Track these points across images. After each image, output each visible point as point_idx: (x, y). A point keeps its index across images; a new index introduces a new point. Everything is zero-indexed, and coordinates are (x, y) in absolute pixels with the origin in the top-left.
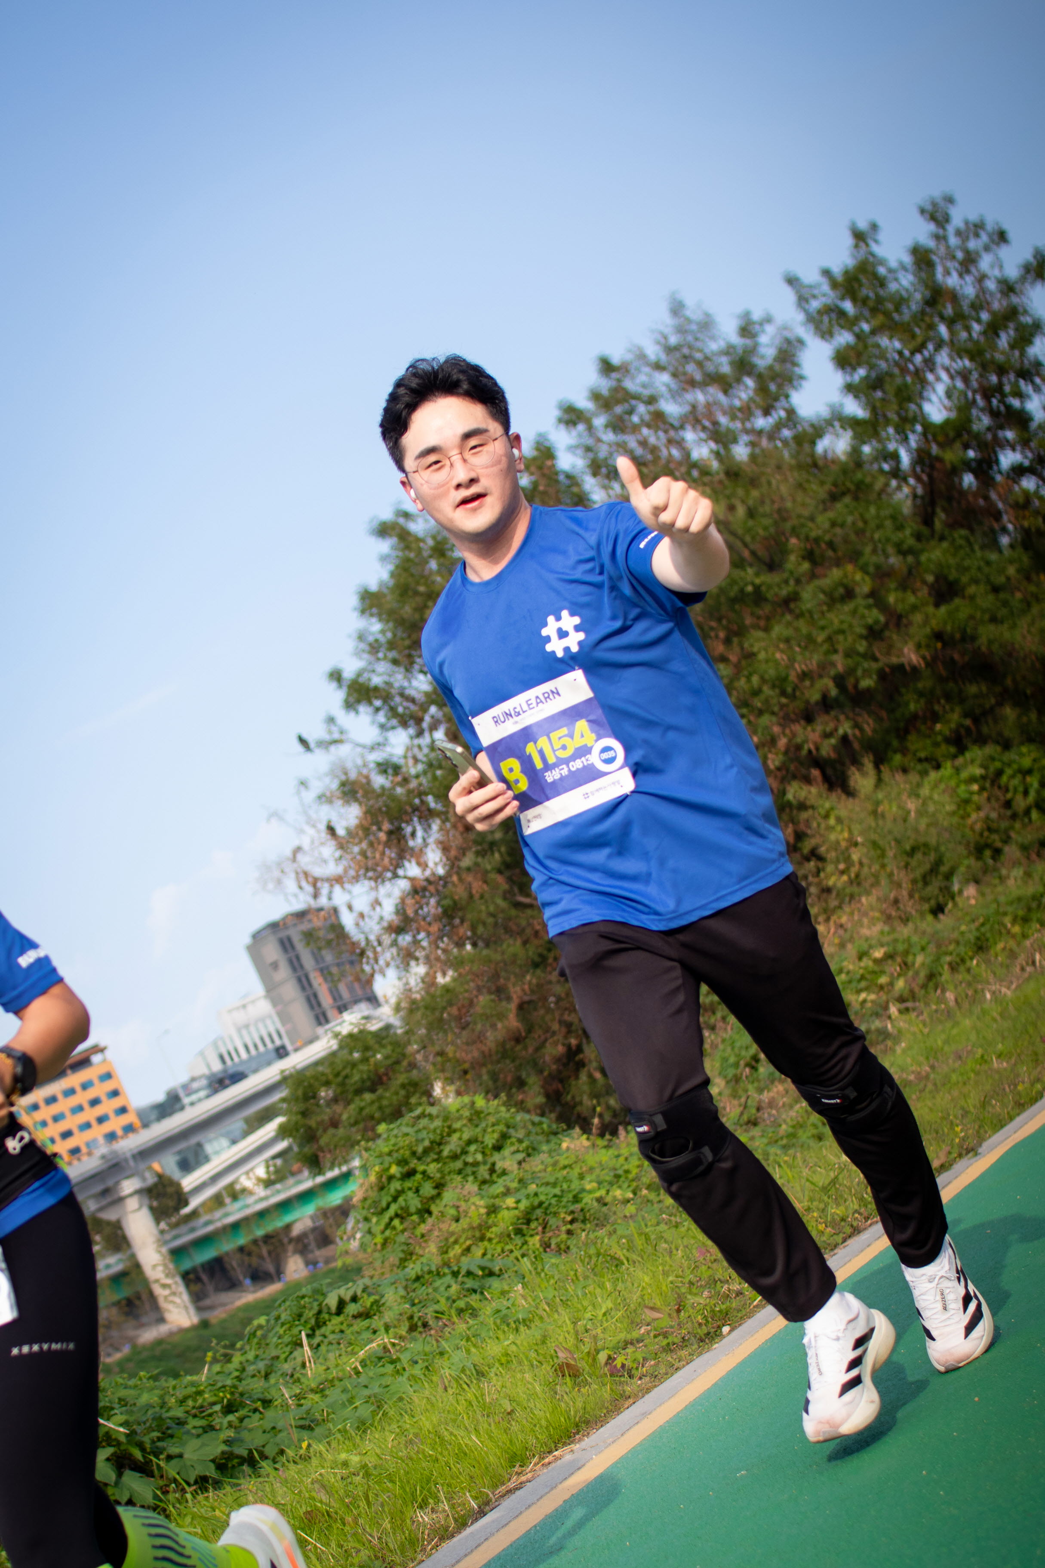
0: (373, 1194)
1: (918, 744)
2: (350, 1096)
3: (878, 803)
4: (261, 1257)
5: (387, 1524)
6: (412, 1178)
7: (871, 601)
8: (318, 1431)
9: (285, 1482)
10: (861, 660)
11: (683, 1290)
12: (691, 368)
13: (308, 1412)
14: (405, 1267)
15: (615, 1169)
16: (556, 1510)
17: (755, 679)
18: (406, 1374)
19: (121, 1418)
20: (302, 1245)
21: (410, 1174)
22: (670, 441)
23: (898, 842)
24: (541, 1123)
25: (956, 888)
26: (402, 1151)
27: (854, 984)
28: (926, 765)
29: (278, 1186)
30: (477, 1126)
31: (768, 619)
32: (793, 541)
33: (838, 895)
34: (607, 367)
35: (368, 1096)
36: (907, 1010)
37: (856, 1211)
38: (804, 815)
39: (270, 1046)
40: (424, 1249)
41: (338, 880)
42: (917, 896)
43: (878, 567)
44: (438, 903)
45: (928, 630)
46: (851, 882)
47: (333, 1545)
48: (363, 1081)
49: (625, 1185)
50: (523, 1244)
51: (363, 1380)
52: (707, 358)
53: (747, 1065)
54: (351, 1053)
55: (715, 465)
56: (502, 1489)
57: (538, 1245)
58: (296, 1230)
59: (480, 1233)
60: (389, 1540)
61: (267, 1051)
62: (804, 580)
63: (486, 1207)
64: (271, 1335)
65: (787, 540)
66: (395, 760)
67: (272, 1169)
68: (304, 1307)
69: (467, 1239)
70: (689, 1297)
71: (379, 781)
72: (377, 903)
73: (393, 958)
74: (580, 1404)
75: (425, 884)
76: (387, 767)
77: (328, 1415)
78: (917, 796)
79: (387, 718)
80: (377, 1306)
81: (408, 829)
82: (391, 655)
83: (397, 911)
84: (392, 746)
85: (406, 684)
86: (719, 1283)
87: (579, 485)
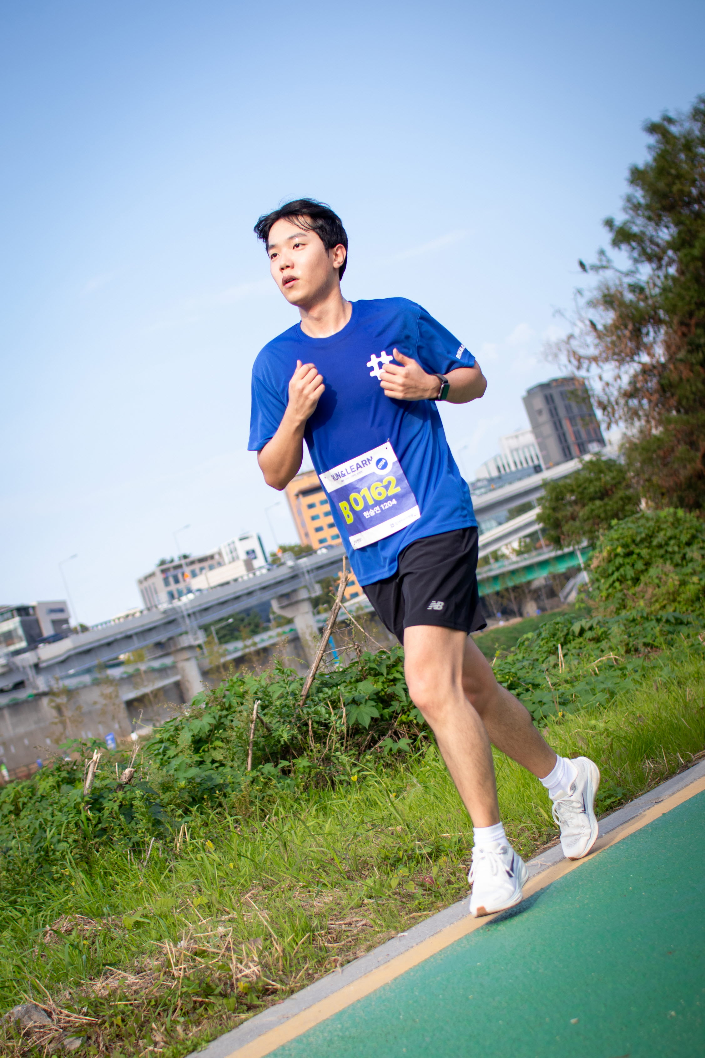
0: (604, 564)
2: (586, 501)
5: (627, 766)
6: (630, 557)
8: (570, 706)
9: (556, 735)
13: (563, 694)
14: (621, 613)
18: (630, 678)
20: (536, 595)
21: (629, 554)
26: (626, 539)
29: (526, 556)
30: (676, 528)
35: (598, 503)
39: (531, 464)
40: (635, 603)
41: (595, 359)
44: (659, 382)
48: (596, 492)
50: (700, 608)
51: (600, 678)
54: (590, 473)
56: (700, 754)
58: (535, 584)
59: (673, 597)
61: (528, 467)
63: (680, 581)
64: (534, 645)
66: (643, 284)
67: (523, 544)
68: (558, 630)
69: (664, 599)
71: (629, 296)
72: (619, 377)
73: (624, 415)
75: (651, 367)
76: (637, 289)
77: (576, 697)
79: (640, 255)
80: (606, 635)
81: (644, 331)
82: (647, 213)
83: (630, 383)
84: (641, 274)
85: (654, 233)
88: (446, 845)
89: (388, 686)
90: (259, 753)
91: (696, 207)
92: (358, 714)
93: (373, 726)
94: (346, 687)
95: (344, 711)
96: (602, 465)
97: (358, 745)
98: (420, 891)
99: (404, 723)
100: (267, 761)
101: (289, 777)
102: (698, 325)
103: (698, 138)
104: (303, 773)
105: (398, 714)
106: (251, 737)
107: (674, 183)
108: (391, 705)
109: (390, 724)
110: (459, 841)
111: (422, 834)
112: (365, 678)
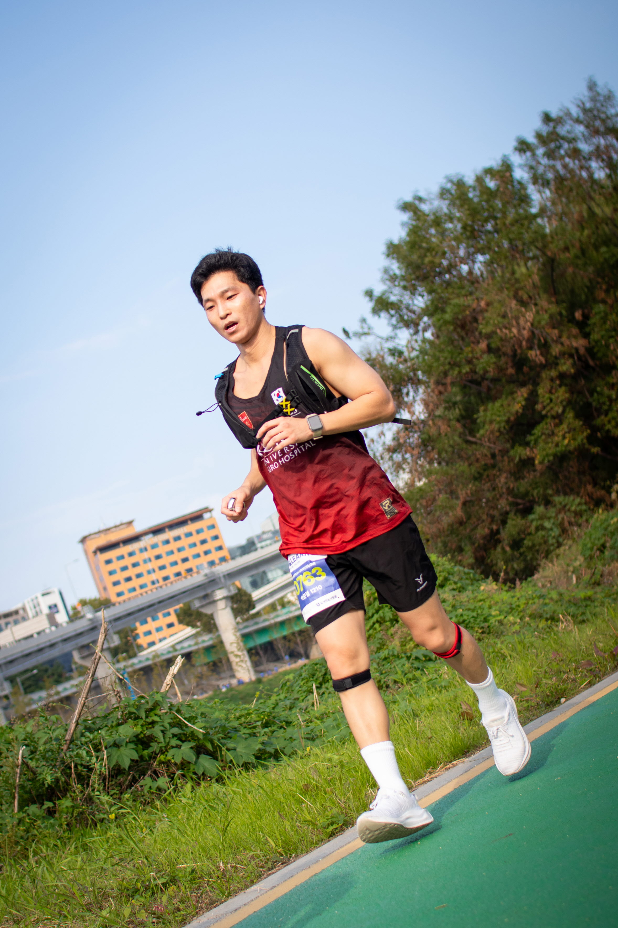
4: (296, 643)
5: (350, 794)
8: (317, 741)
9: (295, 768)
11: (541, 676)
12: (598, 123)
13: (312, 730)
14: (380, 653)
15: (511, 604)
16: (449, 793)
19: (202, 724)
22: (582, 167)
24: (469, 573)
34: (547, 118)
40: (391, 642)
44: (419, 437)
47: (318, 804)
49: (516, 614)
52: (608, 118)
53: (598, 549)
55: (608, 183)
56: (421, 781)
60: (350, 804)
64: (295, 685)
66: (400, 348)
68: (317, 670)
70: (543, 679)
71: (389, 360)
73: (389, 468)
74: (471, 735)
75: (412, 424)
76: (395, 352)
77: (324, 732)
79: (398, 322)
81: (405, 391)
82: (403, 283)
83: (394, 439)
84: (400, 339)
85: (410, 302)
86: (562, 673)
87: (525, 189)
88: (180, 875)
89: (147, 729)
90: (26, 796)
91: (447, 276)
92: (118, 757)
93: (134, 766)
94: (108, 730)
95: (105, 753)
97: (120, 785)
98: (151, 920)
99: (163, 763)
100: (34, 803)
101: (53, 817)
102: (453, 384)
103: (446, 214)
104: (67, 814)
105: (157, 755)
106: (17, 781)
107: (425, 256)
108: (150, 746)
109: (149, 764)
110: (193, 871)
111: (161, 866)
112: (125, 722)
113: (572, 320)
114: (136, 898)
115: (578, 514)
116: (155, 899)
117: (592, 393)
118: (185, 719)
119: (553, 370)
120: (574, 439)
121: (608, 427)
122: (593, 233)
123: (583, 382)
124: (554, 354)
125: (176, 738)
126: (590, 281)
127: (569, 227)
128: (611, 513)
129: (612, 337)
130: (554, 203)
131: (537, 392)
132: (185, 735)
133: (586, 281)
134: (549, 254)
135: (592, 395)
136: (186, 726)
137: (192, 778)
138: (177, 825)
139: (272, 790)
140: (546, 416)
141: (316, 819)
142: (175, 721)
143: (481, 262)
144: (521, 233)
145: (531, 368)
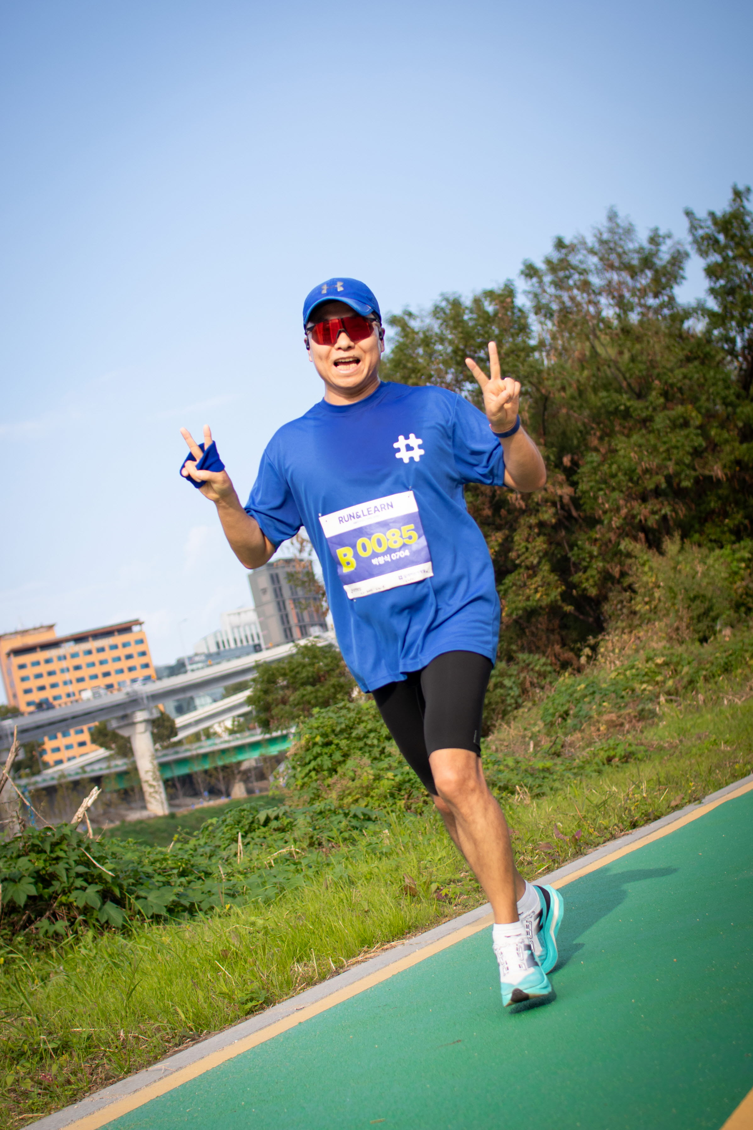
1: (711, 530)
2: (298, 686)
3: (678, 563)
4: (218, 779)
5: (274, 968)
6: (329, 747)
7: (699, 431)
8: (239, 899)
9: (211, 928)
10: (685, 468)
12: (613, 257)
13: (234, 886)
14: (313, 804)
16: (387, 980)
17: (614, 467)
18: (303, 874)
19: (112, 866)
20: (246, 776)
21: (328, 744)
22: (590, 302)
23: (686, 590)
25: (718, 628)
26: (325, 728)
27: (640, 678)
28: (714, 545)
29: (238, 735)
30: (378, 721)
31: (630, 429)
32: (657, 382)
33: (640, 617)
34: (560, 244)
35: (309, 688)
36: (671, 700)
37: (615, 825)
38: (629, 561)
39: (251, 642)
40: (328, 794)
42: (691, 628)
43: (708, 410)
45: (732, 457)
46: (651, 610)
47: (237, 974)
48: (308, 678)
50: (393, 804)
51: (273, 871)
52: (625, 253)
53: (560, 716)
54: (304, 658)
55: (615, 323)
56: (354, 960)
57: (403, 806)
58: (244, 766)
59: (367, 792)
60: (274, 979)
61: (248, 646)
62: (658, 409)
63: (374, 775)
64: (218, 831)
65: (653, 381)
67: (236, 723)
68: (244, 817)
69: (357, 793)
74: (413, 914)
77: (247, 889)
78: (705, 563)
80: (291, 826)
86: (518, 854)
87: (526, 318)
88: (75, 1040)
89: (50, 865)
92: (14, 892)
93: (31, 904)
94: (6, 862)
96: (317, 650)
97: (13, 924)
98: (37, 1090)
99: (64, 905)
103: (436, 334)
105: (59, 895)
107: (410, 377)
108: (51, 885)
109: (48, 905)
110: (88, 1038)
111: (53, 1027)
112: (27, 854)
113: (558, 464)
114: (21, 1063)
115: (542, 675)
116: (43, 1066)
117: (572, 546)
118: (94, 858)
119: (533, 517)
120: (548, 595)
121: (585, 585)
122: (594, 375)
123: (563, 533)
124: (536, 500)
125: (81, 879)
126: (584, 424)
127: (568, 365)
128: (578, 679)
129: (601, 489)
130: (554, 338)
131: (513, 538)
132: (92, 876)
133: (579, 424)
134: (543, 391)
135: (571, 549)
136: (95, 866)
137: (94, 925)
138: (74, 980)
139: (186, 952)
140: (519, 566)
141: (234, 992)
142: (82, 859)
143: (469, 391)
144: (515, 366)
145: (509, 512)
